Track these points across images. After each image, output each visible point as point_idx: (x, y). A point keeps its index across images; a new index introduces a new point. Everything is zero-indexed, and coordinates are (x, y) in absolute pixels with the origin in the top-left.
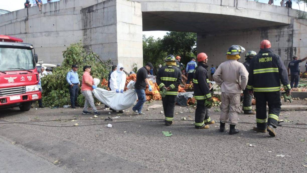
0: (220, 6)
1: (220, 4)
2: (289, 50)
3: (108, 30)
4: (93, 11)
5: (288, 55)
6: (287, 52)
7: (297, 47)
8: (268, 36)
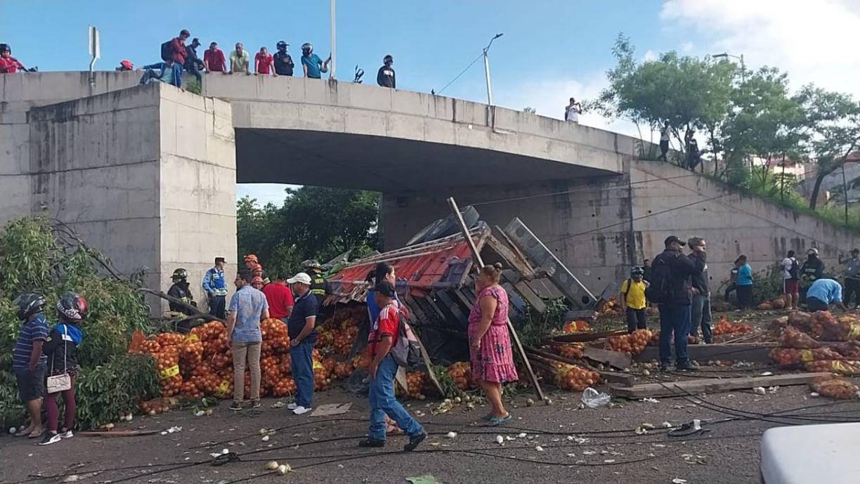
0: (452, 124)
1: (451, 119)
2: (626, 240)
3: (128, 179)
4: (74, 118)
5: (623, 251)
6: (619, 244)
7: (644, 231)
8: (570, 203)
